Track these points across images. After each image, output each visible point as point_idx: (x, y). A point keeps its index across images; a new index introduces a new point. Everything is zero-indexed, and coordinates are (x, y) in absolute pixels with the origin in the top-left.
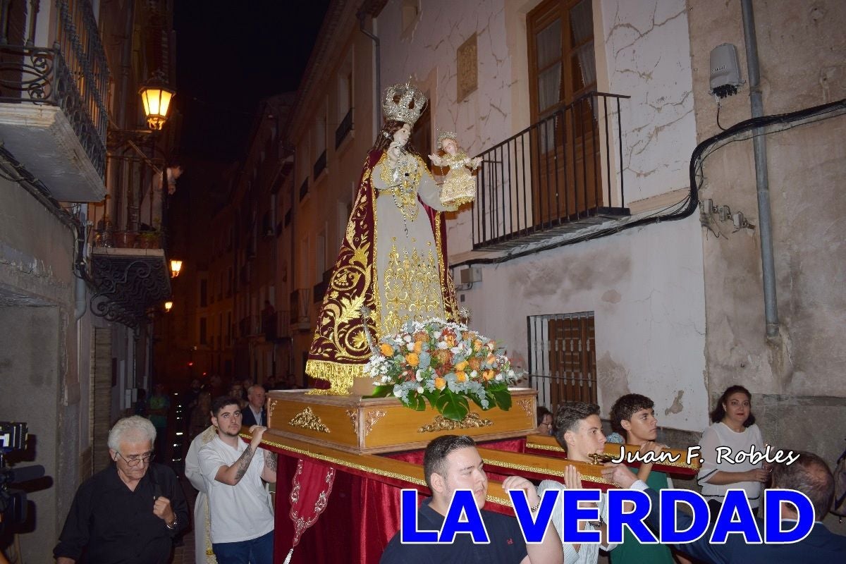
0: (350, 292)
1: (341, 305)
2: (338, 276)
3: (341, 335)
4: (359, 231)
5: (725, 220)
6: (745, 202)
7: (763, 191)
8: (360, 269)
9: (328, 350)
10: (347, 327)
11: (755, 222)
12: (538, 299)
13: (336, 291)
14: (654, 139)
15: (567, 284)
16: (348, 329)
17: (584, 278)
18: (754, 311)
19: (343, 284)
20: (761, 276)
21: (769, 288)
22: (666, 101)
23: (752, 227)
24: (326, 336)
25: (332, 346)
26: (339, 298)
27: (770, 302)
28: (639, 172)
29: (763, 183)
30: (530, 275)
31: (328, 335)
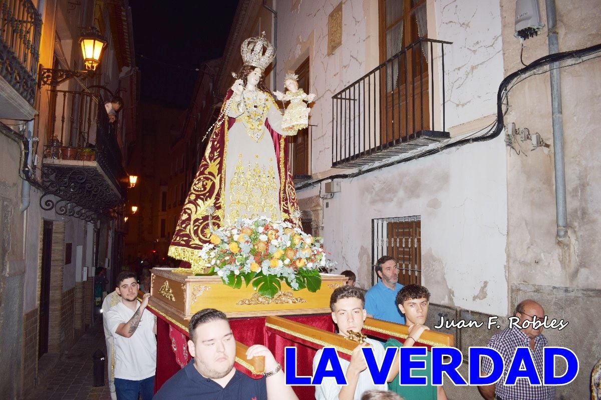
0: (204, 195)
1: (196, 205)
2: (197, 183)
3: (195, 228)
4: (214, 149)
5: (525, 140)
6: (542, 126)
7: (558, 115)
8: (213, 178)
9: (185, 239)
10: (200, 221)
11: (550, 142)
12: (379, 206)
13: (194, 194)
14: (470, 76)
15: (401, 193)
16: (201, 223)
17: (414, 189)
18: (547, 216)
19: (199, 189)
20: (554, 187)
21: (561, 196)
22: (481, 44)
23: (547, 146)
24: (183, 228)
25: (188, 236)
26: (196, 199)
27: (561, 209)
28: (458, 103)
29: (558, 108)
30: (375, 187)
31: (185, 228)
